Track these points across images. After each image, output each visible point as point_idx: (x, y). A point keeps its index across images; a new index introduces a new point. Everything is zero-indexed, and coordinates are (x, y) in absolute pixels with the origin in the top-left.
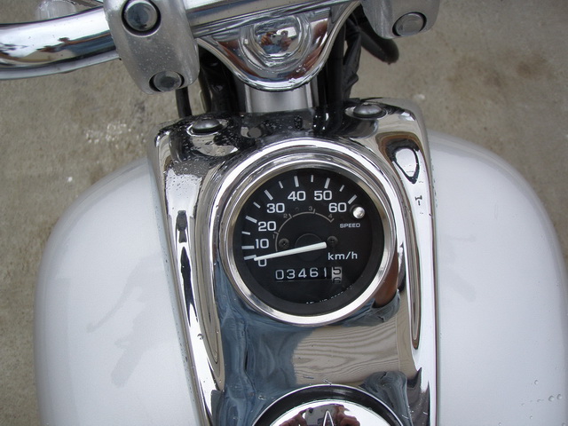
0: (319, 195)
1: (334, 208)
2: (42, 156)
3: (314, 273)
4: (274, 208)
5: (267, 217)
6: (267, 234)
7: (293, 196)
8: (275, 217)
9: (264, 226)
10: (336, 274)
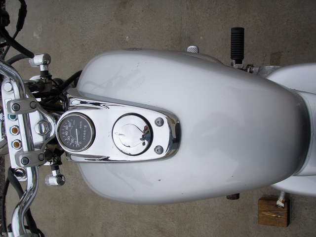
0: (67, 129)
1: (70, 126)
3: (85, 131)
4: (69, 139)
5: (71, 141)
6: (74, 141)
7: (67, 134)
8: (71, 138)
9: (72, 141)
10: (85, 126)
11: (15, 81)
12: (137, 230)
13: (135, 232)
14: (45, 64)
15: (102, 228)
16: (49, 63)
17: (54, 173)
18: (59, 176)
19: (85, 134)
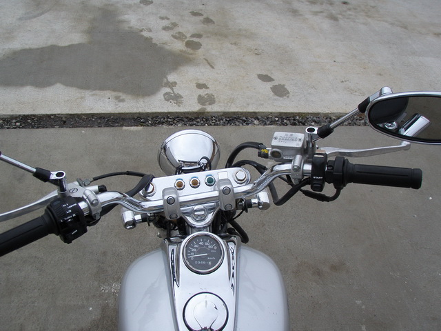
0: (206, 244)
1: (210, 247)
2: (77, 296)
3: (204, 263)
4: (196, 246)
5: (194, 248)
6: (194, 252)
7: (200, 243)
8: (196, 248)
9: (193, 250)
10: (210, 263)
11: (252, 189)
12: (36, 304)
13: (33, 302)
14: (259, 204)
15: (35, 257)
16: (260, 208)
17: (138, 217)
18: (134, 223)
19: (202, 263)
